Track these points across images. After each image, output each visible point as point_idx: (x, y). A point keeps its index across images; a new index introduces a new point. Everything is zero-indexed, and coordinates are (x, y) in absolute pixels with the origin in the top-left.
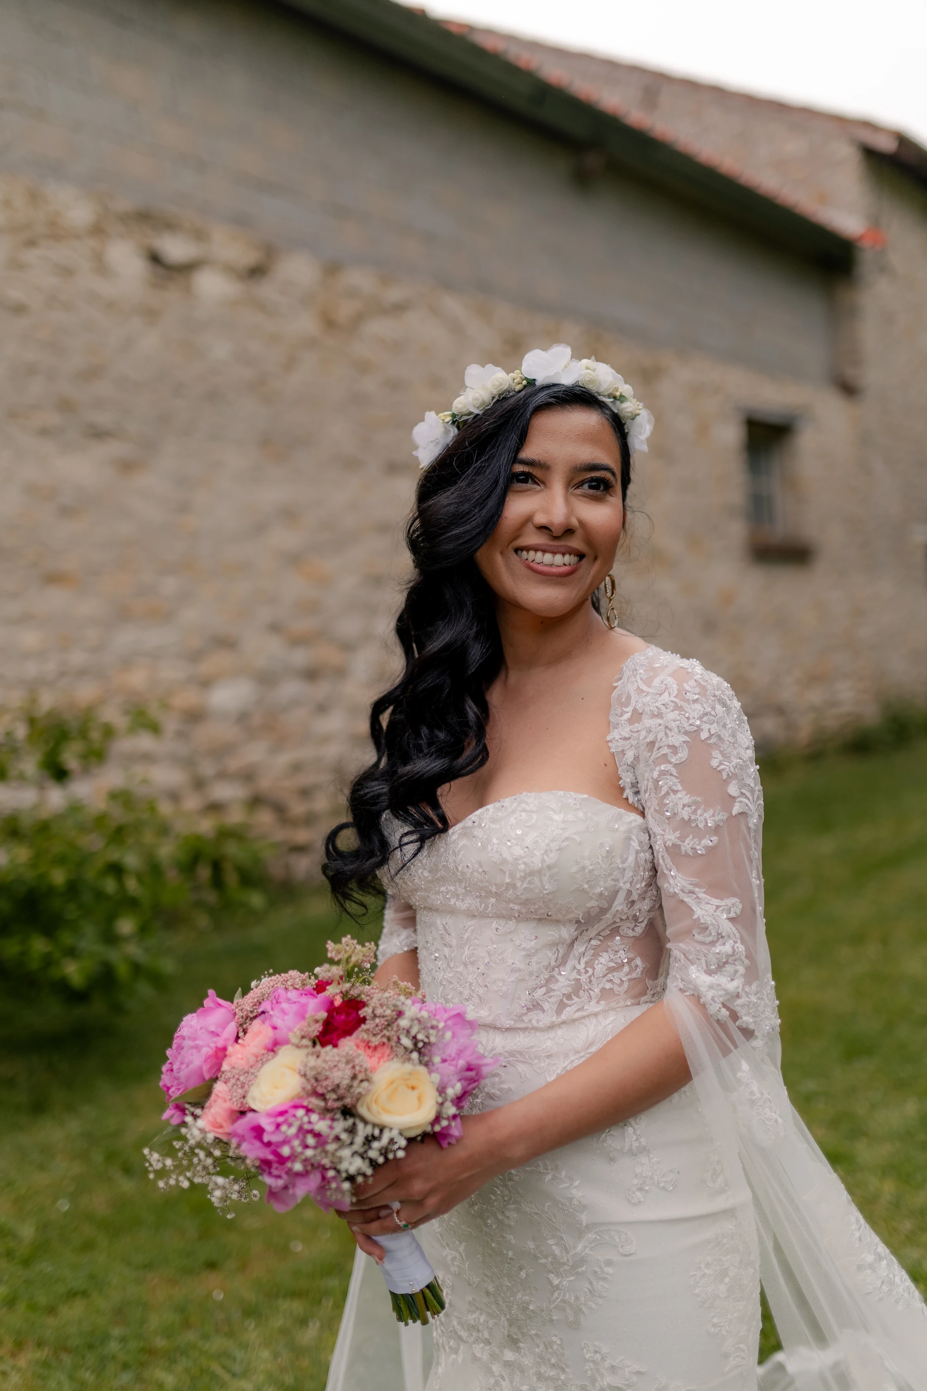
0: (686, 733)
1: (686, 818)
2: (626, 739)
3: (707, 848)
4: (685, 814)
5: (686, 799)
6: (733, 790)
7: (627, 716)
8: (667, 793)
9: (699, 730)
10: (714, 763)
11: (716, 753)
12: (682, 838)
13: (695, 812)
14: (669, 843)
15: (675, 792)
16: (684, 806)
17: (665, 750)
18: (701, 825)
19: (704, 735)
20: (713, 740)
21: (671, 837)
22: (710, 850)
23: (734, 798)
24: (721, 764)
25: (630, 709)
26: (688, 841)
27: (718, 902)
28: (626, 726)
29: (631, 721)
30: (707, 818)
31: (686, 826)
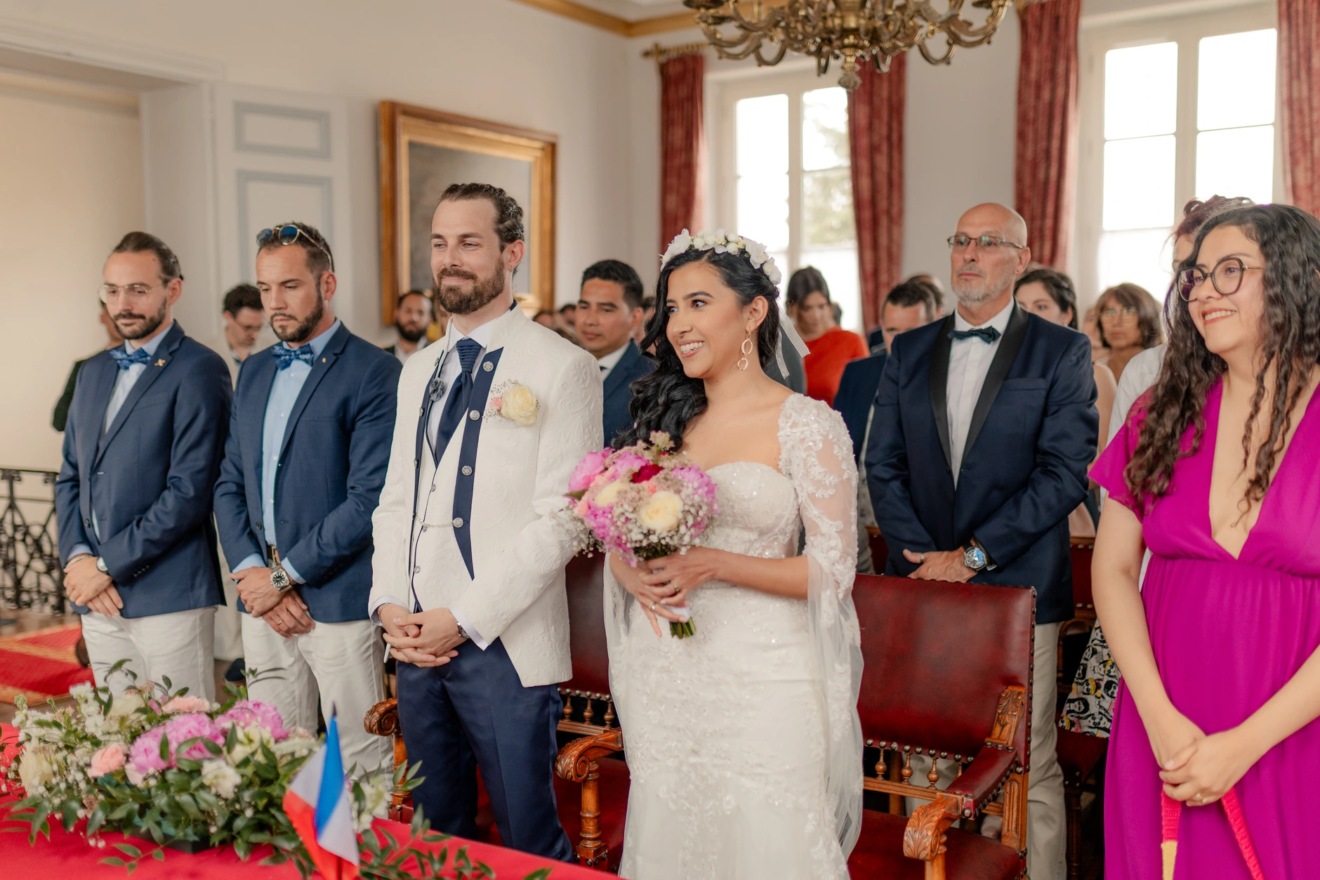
0: (822, 435)
2: (788, 436)
3: (830, 495)
4: (819, 477)
5: (820, 470)
6: (844, 466)
7: (789, 424)
8: (810, 466)
9: (828, 435)
10: (835, 452)
11: (836, 447)
12: (817, 490)
13: (824, 476)
14: (810, 492)
15: (815, 466)
16: (819, 473)
17: (809, 443)
18: (827, 483)
19: (831, 437)
21: (811, 489)
22: (831, 496)
23: (845, 470)
24: (839, 453)
25: (791, 421)
26: (820, 491)
27: (832, 523)
28: (788, 429)
29: (791, 427)
30: (831, 479)
31: (819, 484)
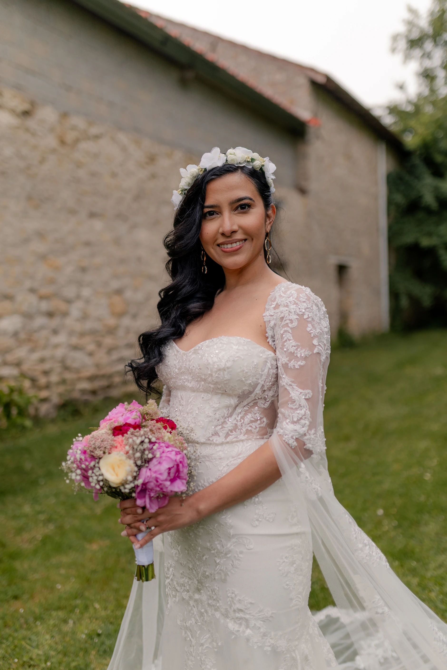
0: (298, 315)
1: (293, 352)
2: (271, 316)
3: (300, 365)
4: (292, 350)
5: (294, 344)
6: (315, 342)
7: (273, 306)
8: (286, 341)
9: (303, 314)
10: (308, 329)
11: (310, 325)
12: (290, 361)
13: (297, 349)
14: (284, 363)
15: (290, 340)
16: (292, 346)
17: (288, 321)
18: (299, 355)
19: (305, 317)
20: (310, 319)
21: (285, 360)
22: (301, 367)
23: (316, 346)
24: (311, 330)
25: (275, 303)
26: (292, 362)
27: (301, 391)
28: (273, 311)
29: (275, 308)
30: (302, 353)
31: (292, 355)
